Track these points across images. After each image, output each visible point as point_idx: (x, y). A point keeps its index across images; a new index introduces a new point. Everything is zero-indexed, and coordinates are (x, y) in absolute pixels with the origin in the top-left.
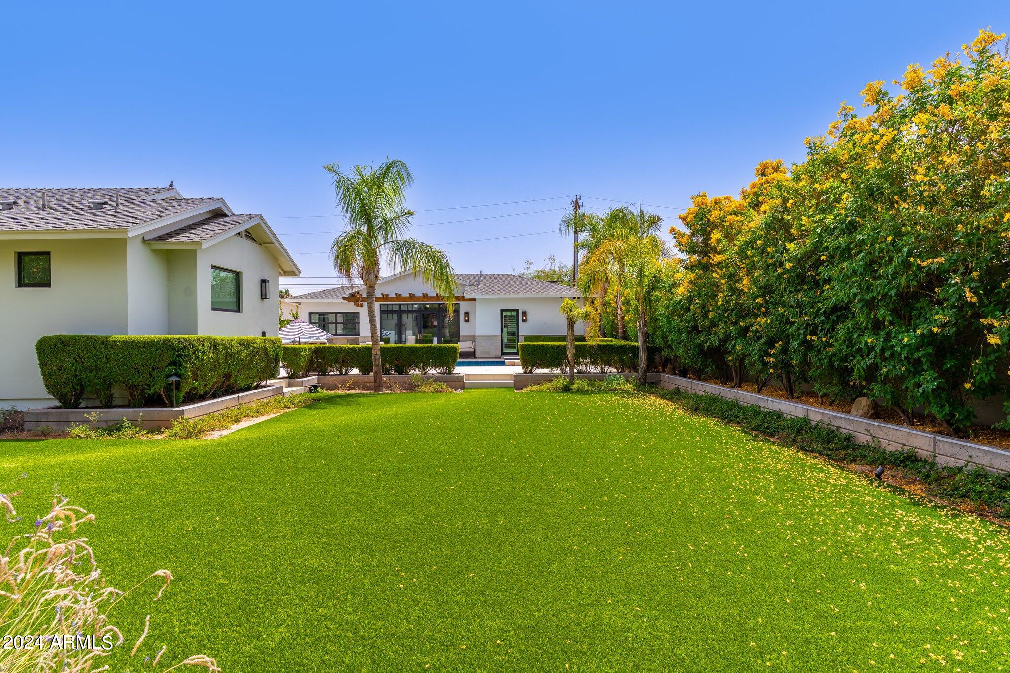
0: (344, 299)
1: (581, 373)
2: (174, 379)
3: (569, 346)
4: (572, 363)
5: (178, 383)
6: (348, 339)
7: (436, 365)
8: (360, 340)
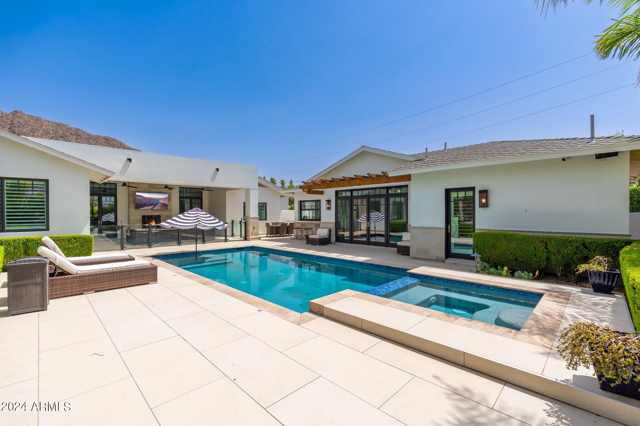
0: (301, 187)
6: (315, 224)
8: (321, 225)
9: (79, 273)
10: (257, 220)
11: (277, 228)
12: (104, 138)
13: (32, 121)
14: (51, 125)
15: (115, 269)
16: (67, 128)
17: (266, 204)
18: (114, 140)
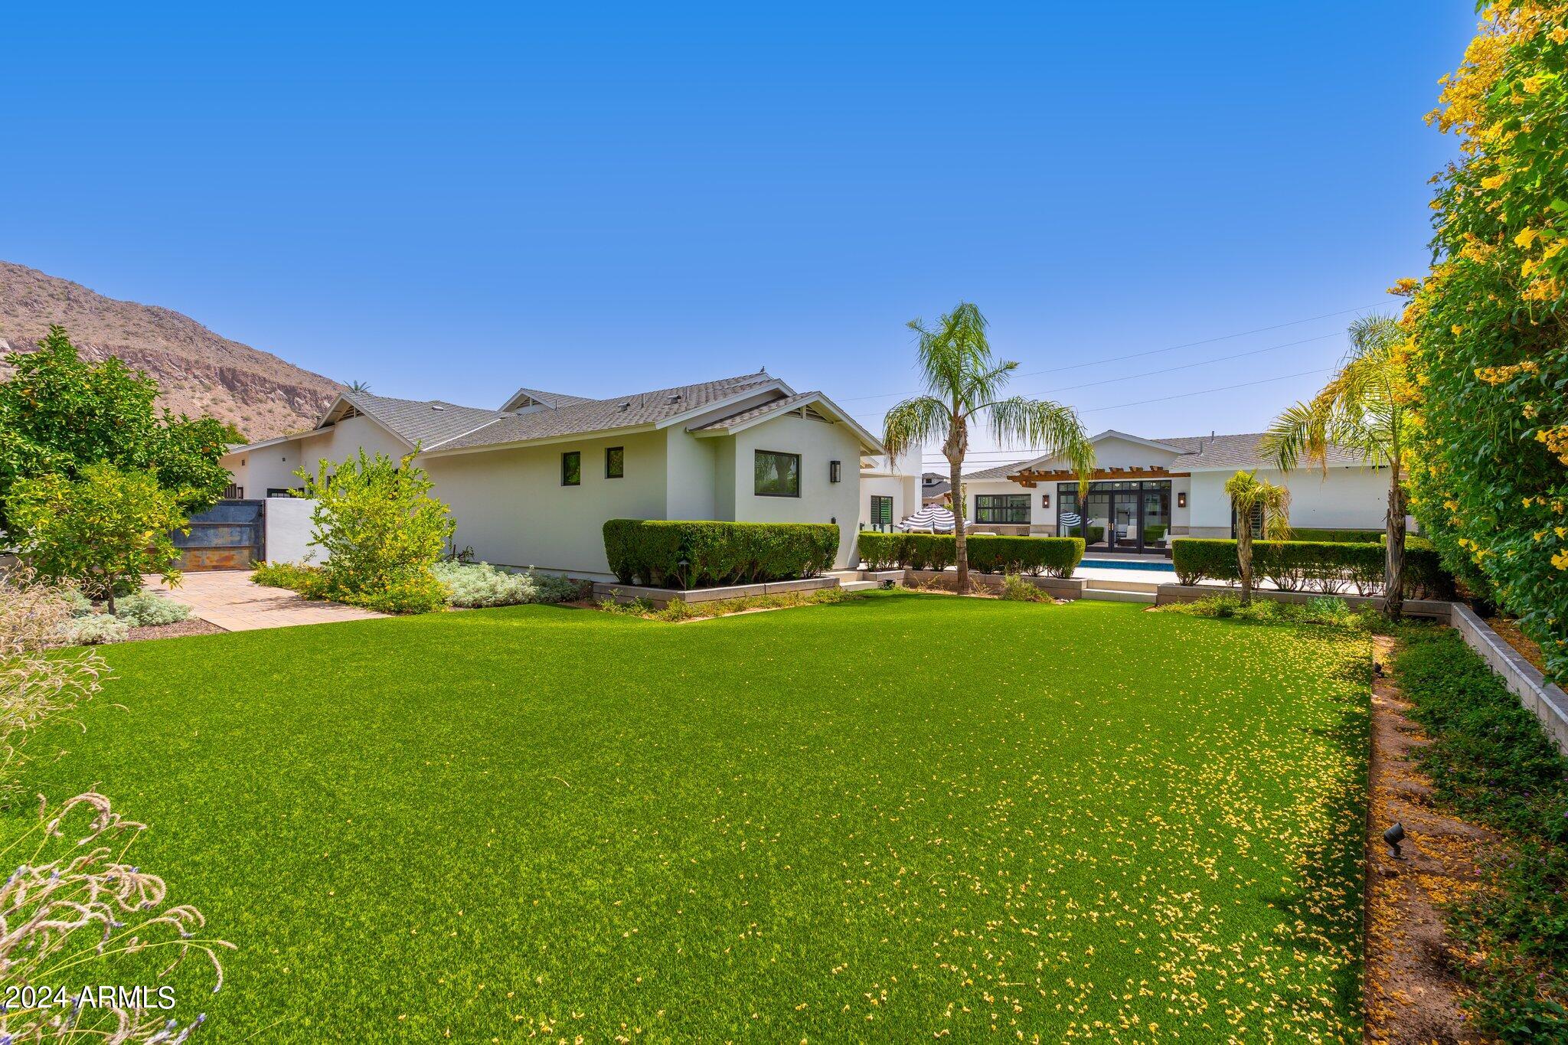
0: (1009, 478)
1: (1285, 590)
2: (684, 563)
3: (1241, 546)
4: (1246, 573)
5: (687, 566)
6: (1018, 528)
7: (1051, 566)
8: (1031, 529)
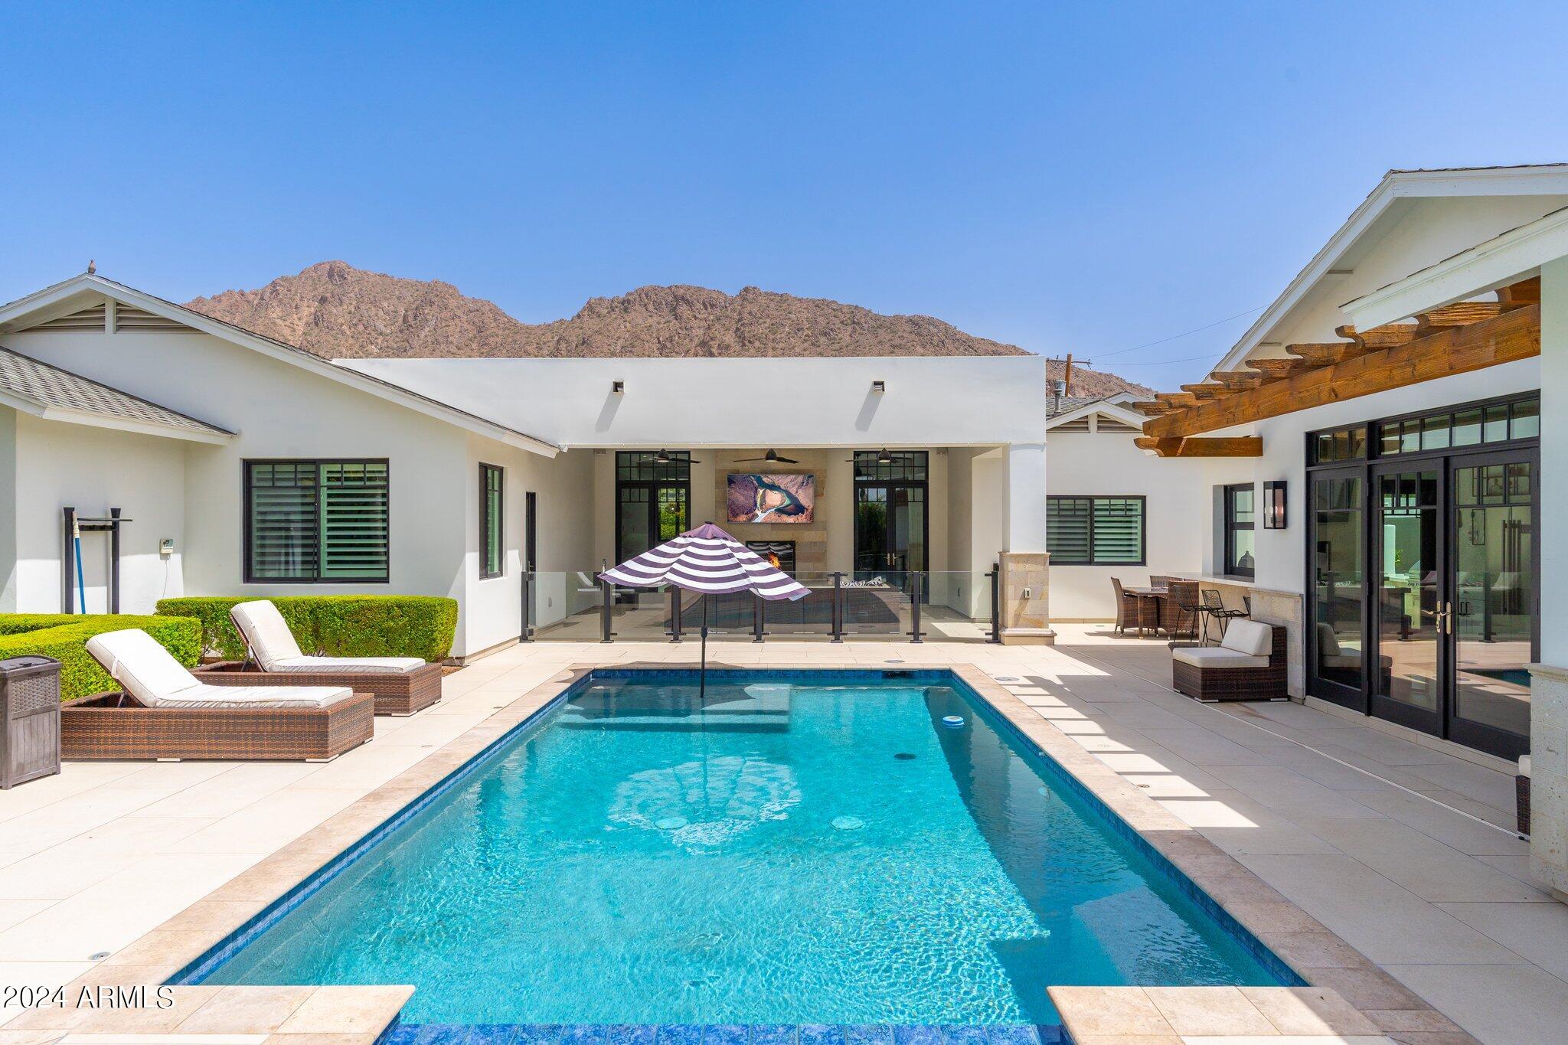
9: (158, 704)
10: (1040, 568)
11: (1157, 600)
12: (910, 320)
13: (772, 305)
14: (806, 308)
15: (234, 705)
16: (834, 310)
17: (1143, 499)
18: (931, 322)
